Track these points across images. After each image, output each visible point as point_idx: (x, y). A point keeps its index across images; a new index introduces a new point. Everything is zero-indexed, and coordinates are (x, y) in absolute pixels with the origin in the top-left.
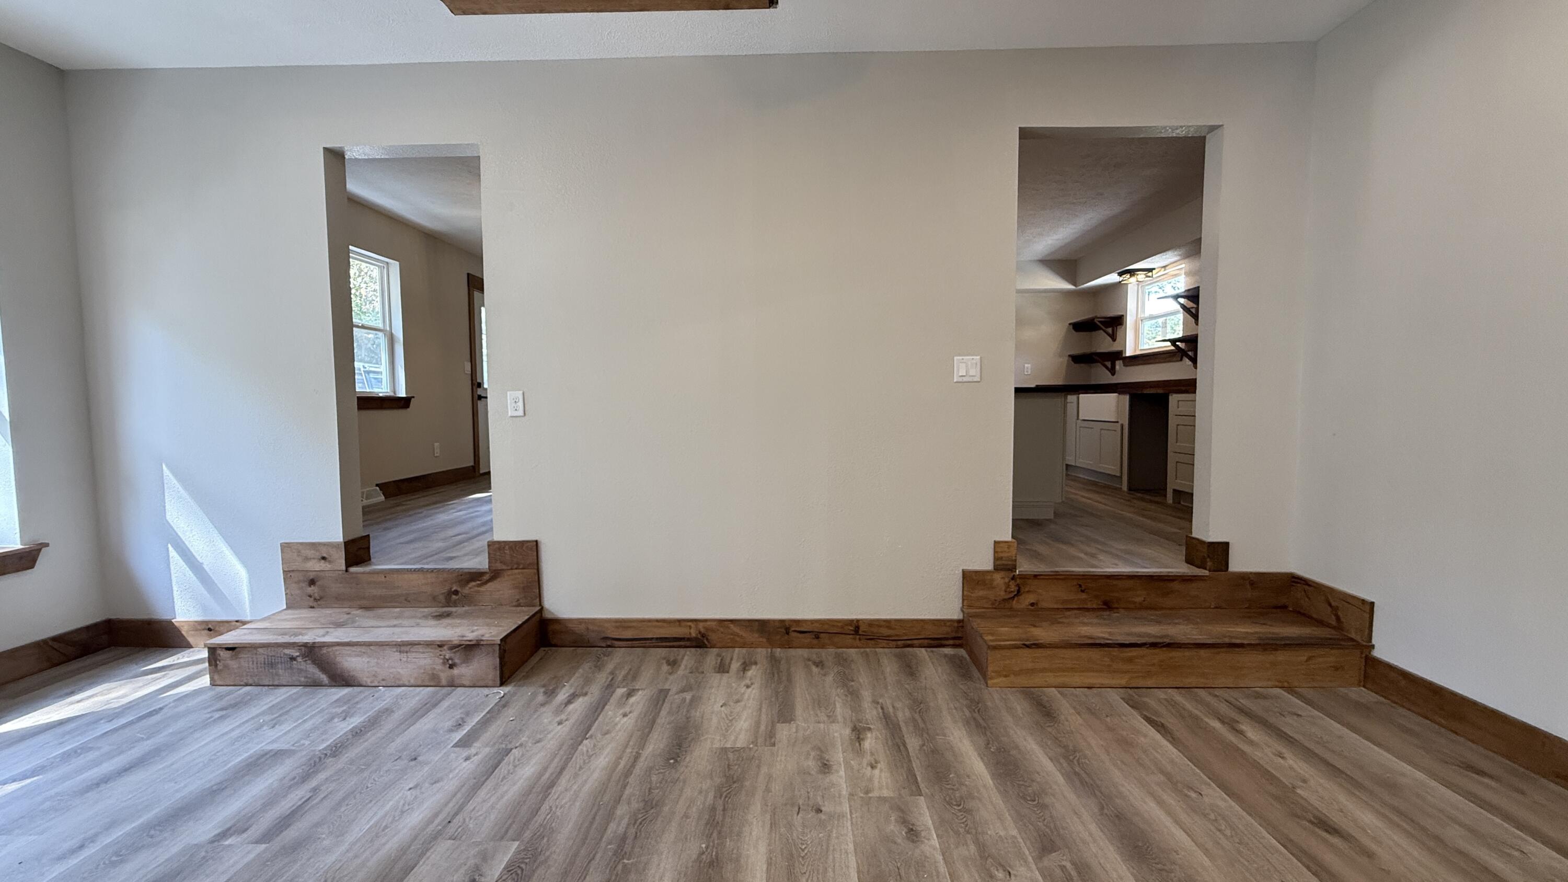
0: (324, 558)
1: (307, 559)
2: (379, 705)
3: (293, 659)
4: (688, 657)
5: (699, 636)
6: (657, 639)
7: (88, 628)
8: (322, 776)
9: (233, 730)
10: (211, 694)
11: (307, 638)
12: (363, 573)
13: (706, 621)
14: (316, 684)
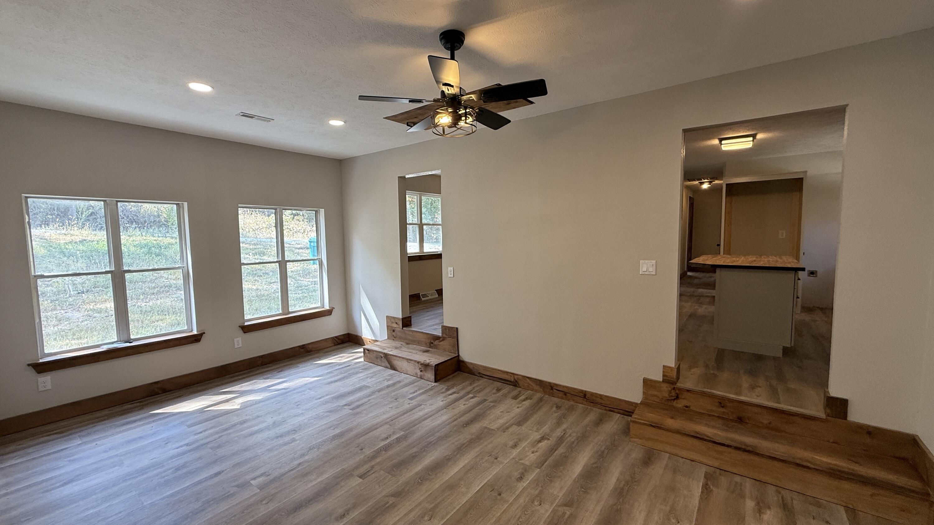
0: (396, 323)
1: (392, 323)
2: (398, 379)
3: (382, 357)
4: (507, 389)
5: (515, 381)
6: (498, 378)
7: (343, 335)
8: (373, 397)
9: (362, 376)
10: (362, 364)
11: (385, 351)
12: (407, 330)
13: (517, 375)
14: (387, 367)
